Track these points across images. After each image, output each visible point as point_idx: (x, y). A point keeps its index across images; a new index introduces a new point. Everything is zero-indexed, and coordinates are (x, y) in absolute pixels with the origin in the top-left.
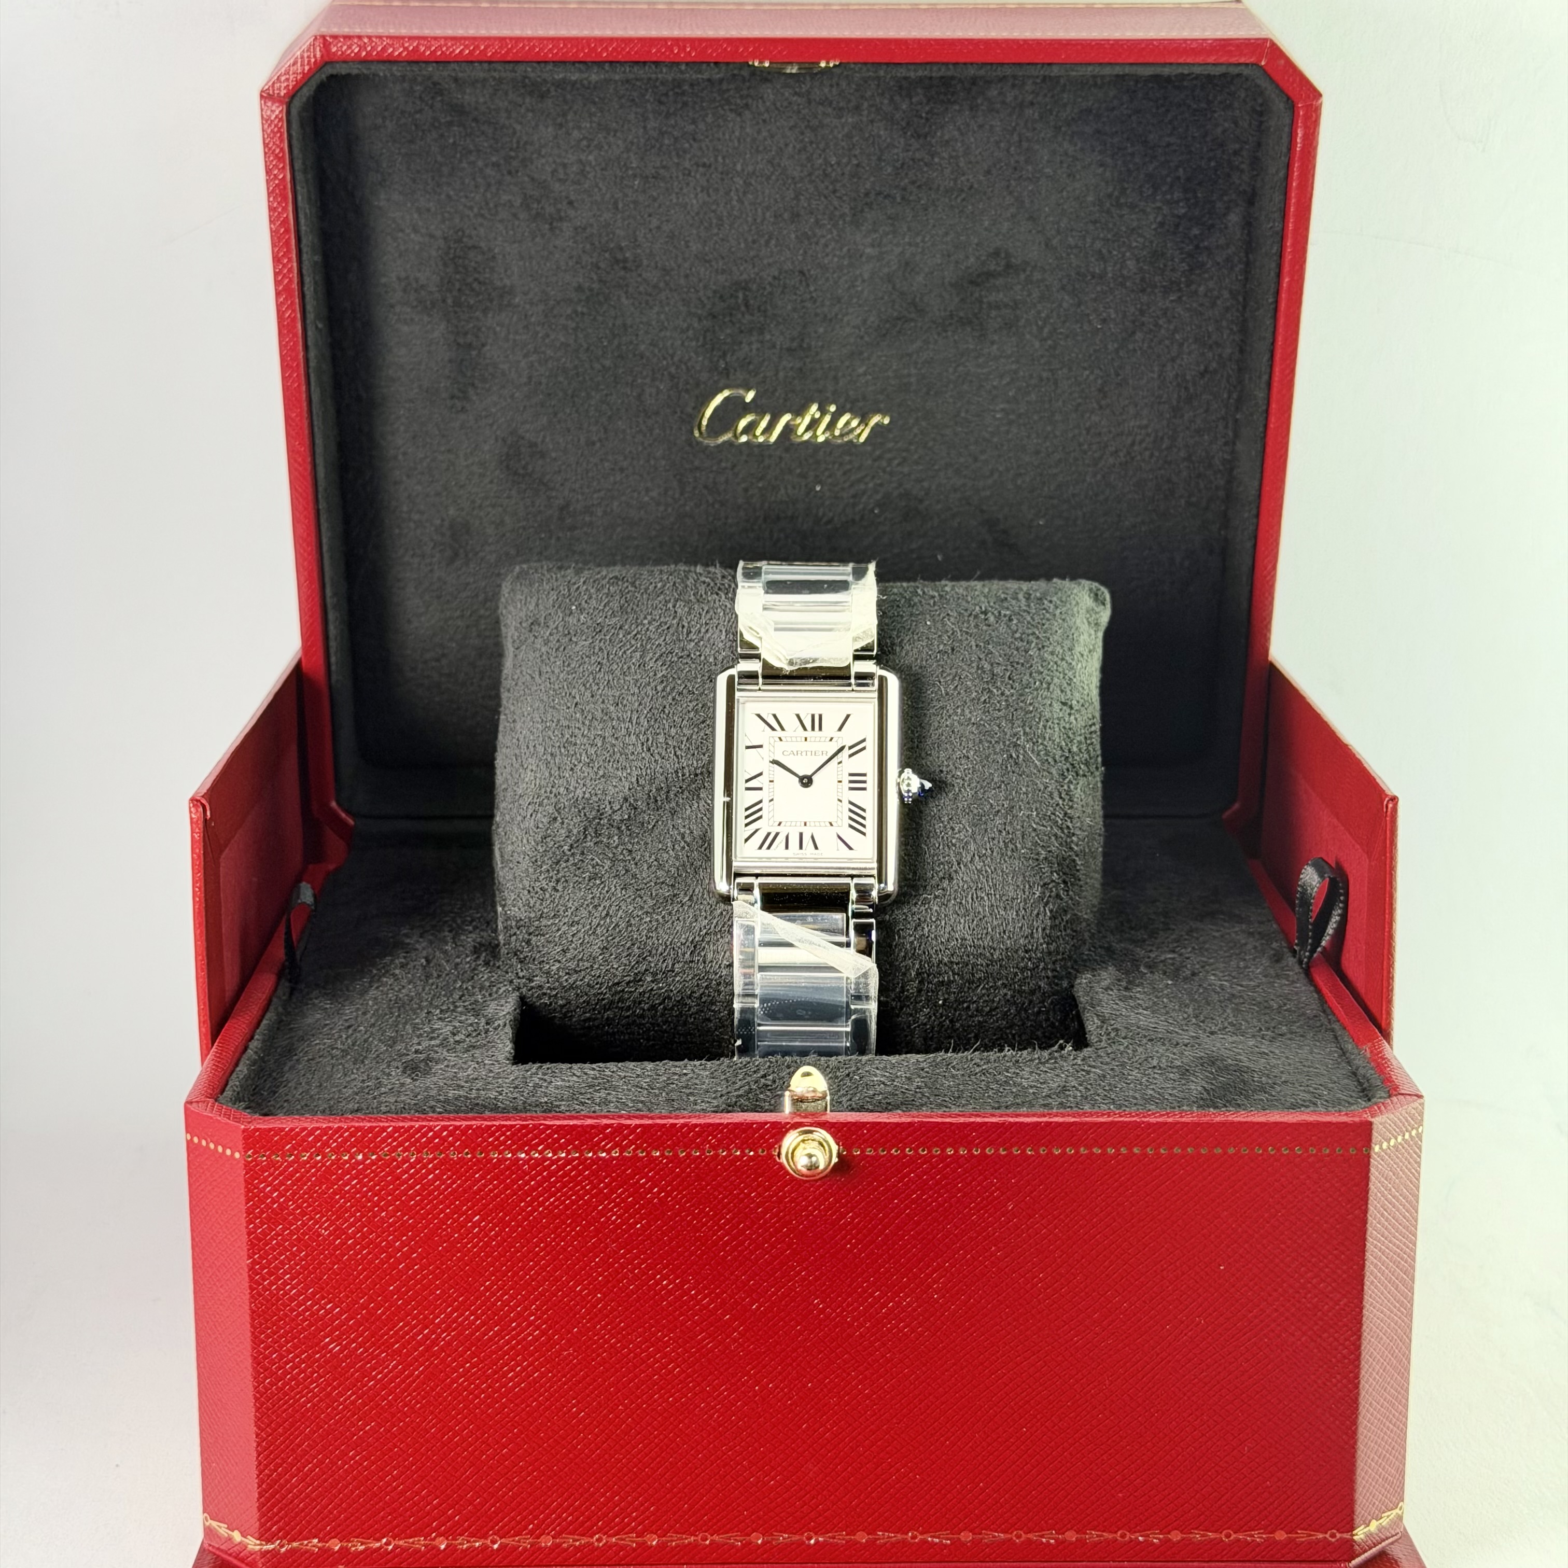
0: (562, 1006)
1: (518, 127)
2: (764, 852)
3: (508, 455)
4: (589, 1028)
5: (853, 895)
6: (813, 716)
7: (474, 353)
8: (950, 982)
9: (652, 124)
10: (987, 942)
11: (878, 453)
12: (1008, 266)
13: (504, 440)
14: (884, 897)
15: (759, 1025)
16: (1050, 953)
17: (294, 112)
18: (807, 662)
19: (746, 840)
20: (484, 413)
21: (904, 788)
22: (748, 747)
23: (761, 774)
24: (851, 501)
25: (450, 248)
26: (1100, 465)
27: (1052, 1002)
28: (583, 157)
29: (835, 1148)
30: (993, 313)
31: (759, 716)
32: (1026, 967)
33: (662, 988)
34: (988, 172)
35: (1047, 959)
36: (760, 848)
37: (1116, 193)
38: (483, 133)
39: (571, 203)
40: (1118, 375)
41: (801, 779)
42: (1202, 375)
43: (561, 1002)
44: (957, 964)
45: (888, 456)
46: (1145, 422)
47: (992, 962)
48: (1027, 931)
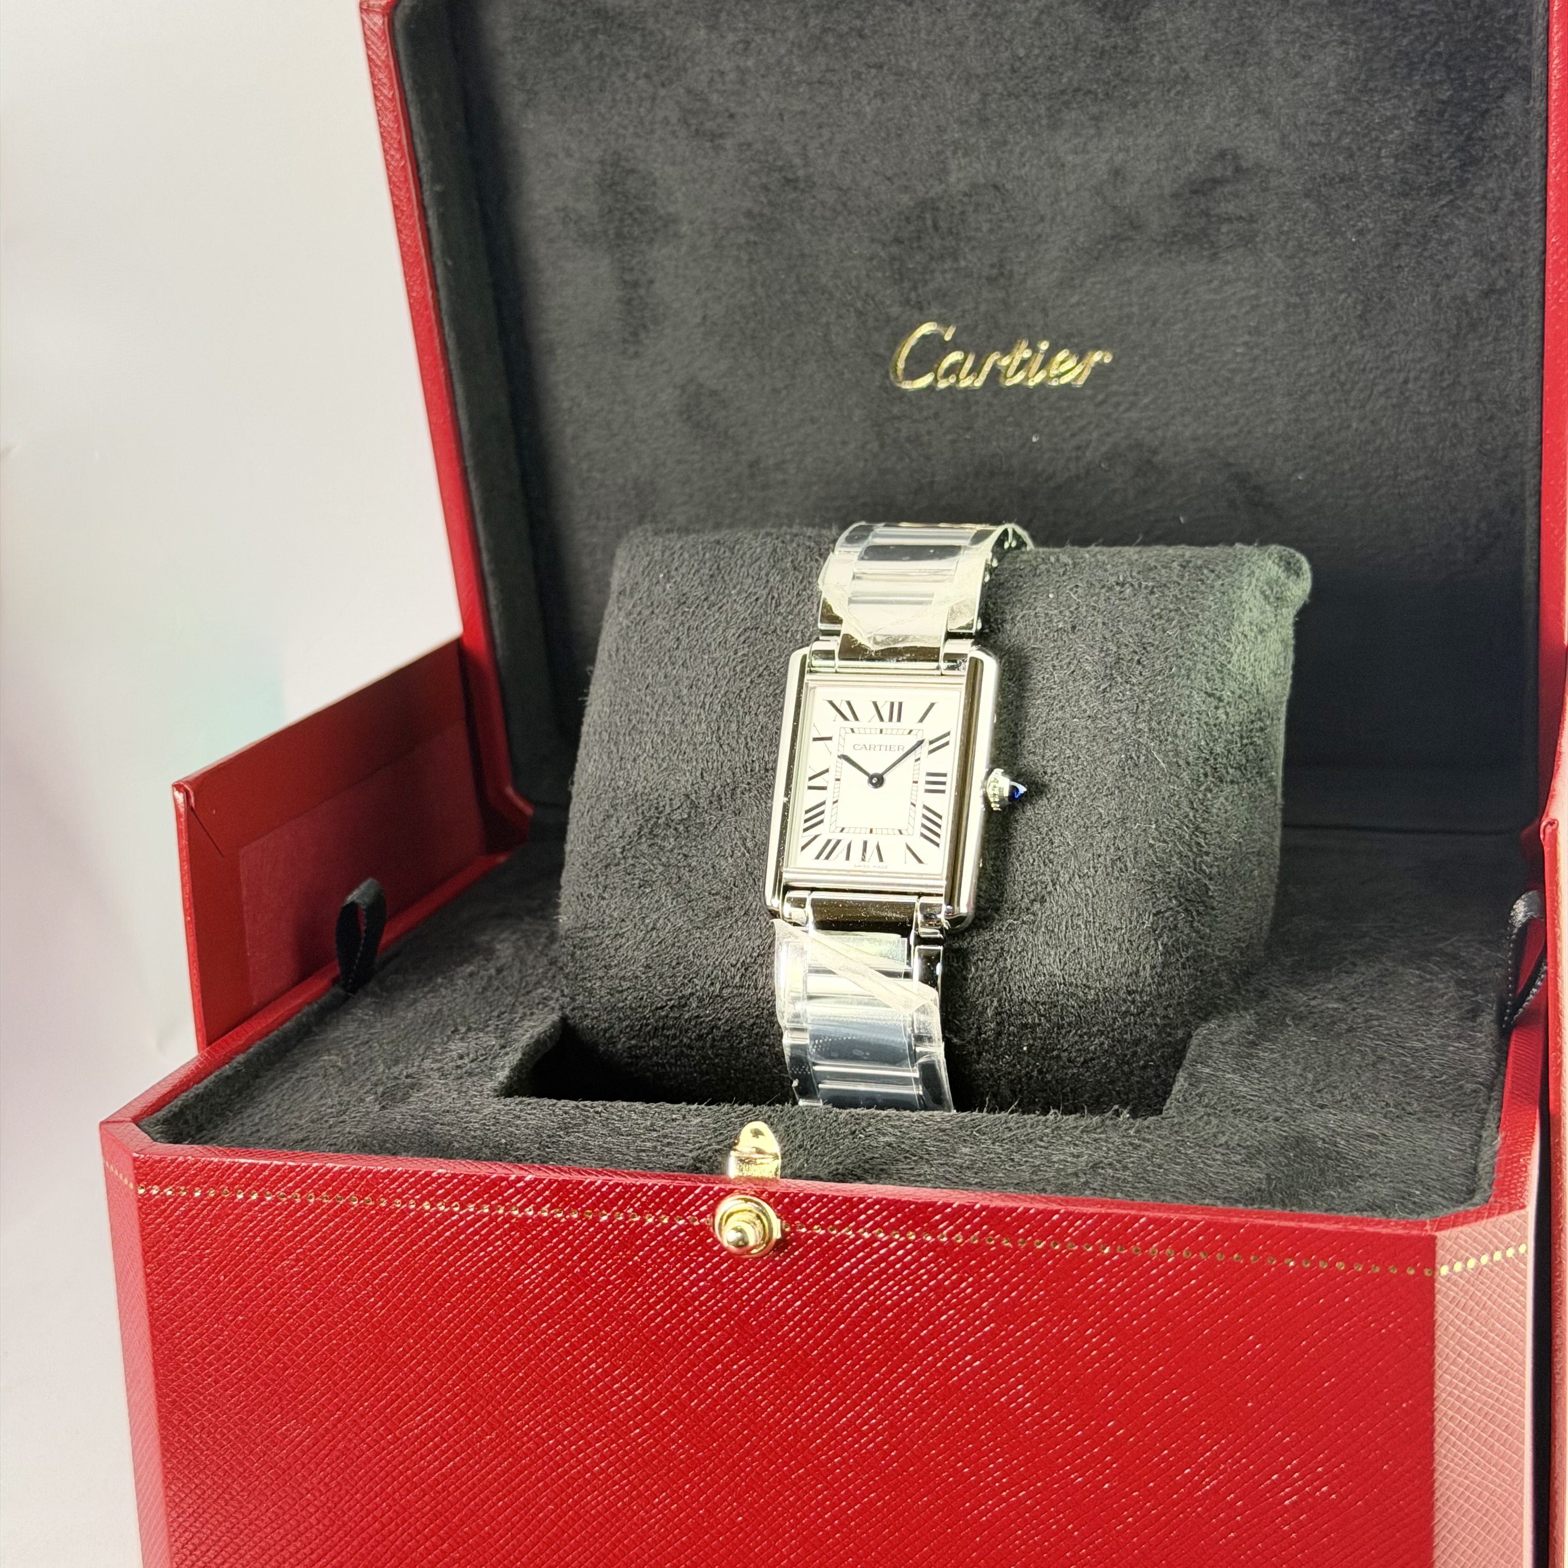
0: (605, 1031)
1: (668, 33)
2: (822, 863)
3: (688, 405)
4: (637, 1057)
5: (918, 916)
6: (892, 704)
7: (642, 292)
8: (1033, 1027)
9: (812, 22)
10: (1080, 979)
11: (1100, 397)
12: (1238, 169)
13: (683, 388)
14: (956, 921)
15: (815, 1064)
16: (1160, 996)
17: (398, 25)
18: (896, 641)
19: (803, 848)
20: (659, 359)
21: (990, 792)
22: (815, 739)
23: (827, 771)
24: (1074, 454)
25: (606, 173)
26: (1368, 408)
27: (1162, 1057)
28: (742, 64)
29: (776, 1224)
30: (1224, 228)
31: (831, 703)
32: (1127, 1012)
33: (709, 1015)
34: (1206, 58)
35: (1156, 1004)
36: (818, 857)
37: (1363, 77)
38: (631, 41)
39: (732, 116)
40: (1381, 298)
41: (871, 777)
42: (1486, 294)
43: (603, 1026)
44: (1043, 1004)
45: (1114, 400)
46: (1419, 354)
47: (1085, 1004)
48: (1131, 969)
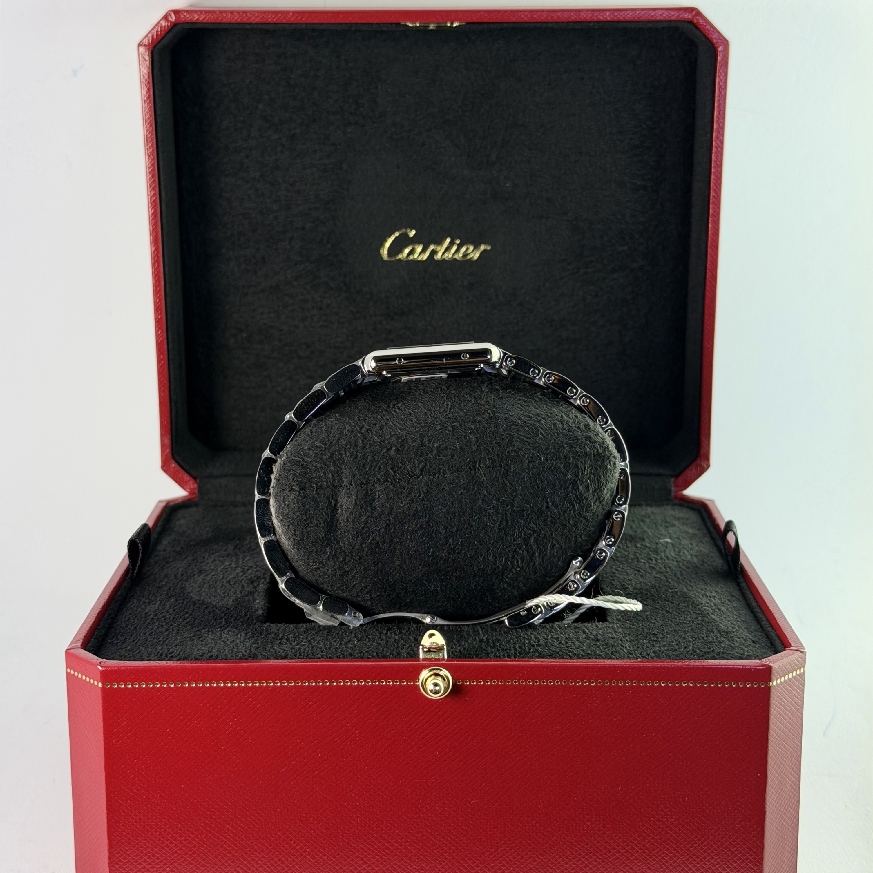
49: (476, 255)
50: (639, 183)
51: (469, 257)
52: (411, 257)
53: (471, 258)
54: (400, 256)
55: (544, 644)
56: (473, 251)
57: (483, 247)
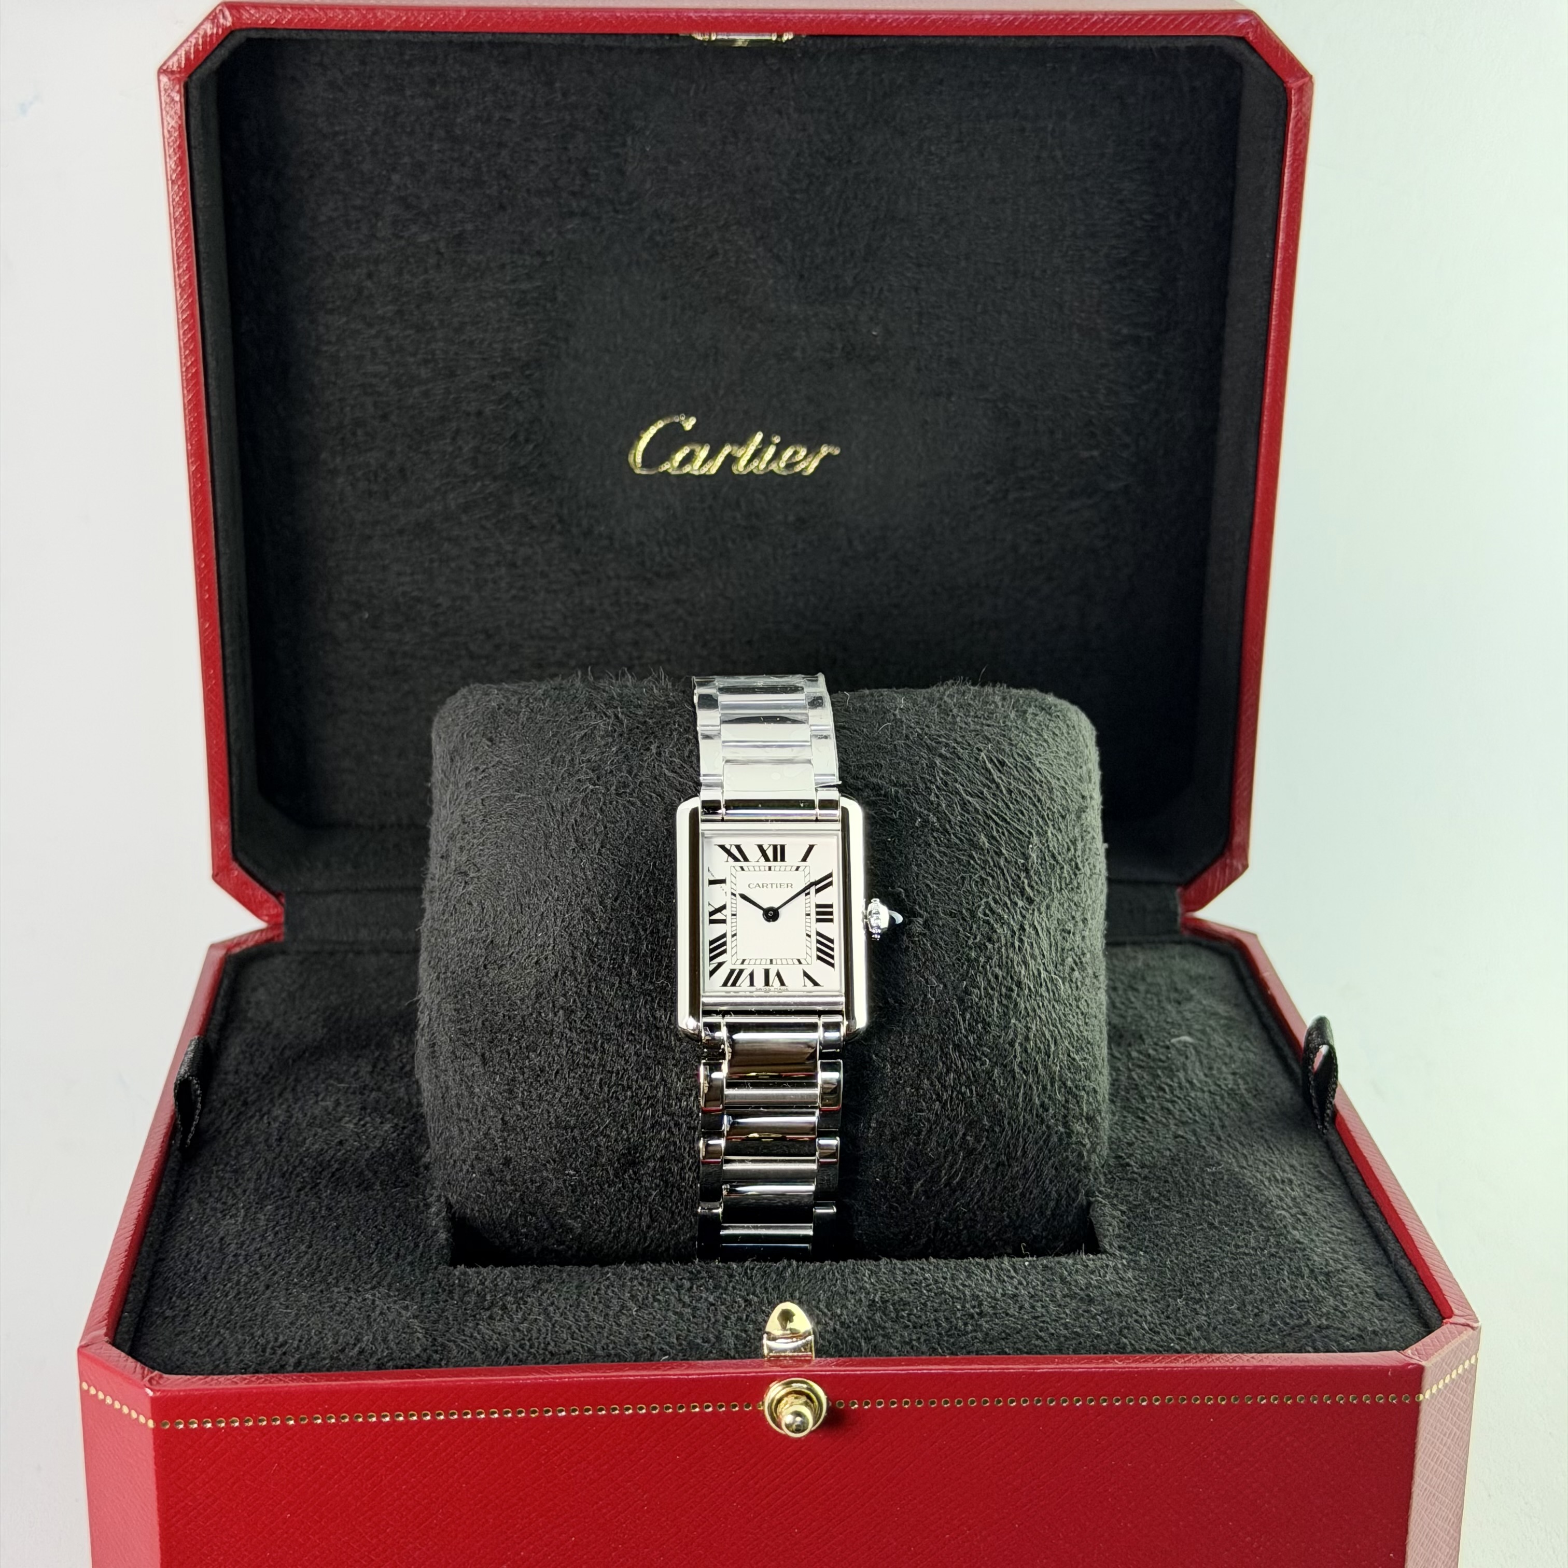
49: (811, 466)
50: (1125, 331)
51: (798, 469)
52: (687, 469)
53: (802, 470)
54: (665, 467)
55: (991, 1311)
56: (806, 457)
57: (824, 450)
